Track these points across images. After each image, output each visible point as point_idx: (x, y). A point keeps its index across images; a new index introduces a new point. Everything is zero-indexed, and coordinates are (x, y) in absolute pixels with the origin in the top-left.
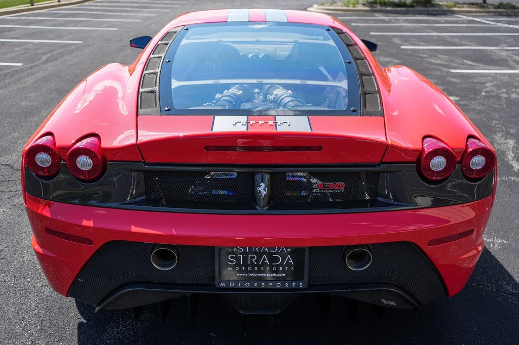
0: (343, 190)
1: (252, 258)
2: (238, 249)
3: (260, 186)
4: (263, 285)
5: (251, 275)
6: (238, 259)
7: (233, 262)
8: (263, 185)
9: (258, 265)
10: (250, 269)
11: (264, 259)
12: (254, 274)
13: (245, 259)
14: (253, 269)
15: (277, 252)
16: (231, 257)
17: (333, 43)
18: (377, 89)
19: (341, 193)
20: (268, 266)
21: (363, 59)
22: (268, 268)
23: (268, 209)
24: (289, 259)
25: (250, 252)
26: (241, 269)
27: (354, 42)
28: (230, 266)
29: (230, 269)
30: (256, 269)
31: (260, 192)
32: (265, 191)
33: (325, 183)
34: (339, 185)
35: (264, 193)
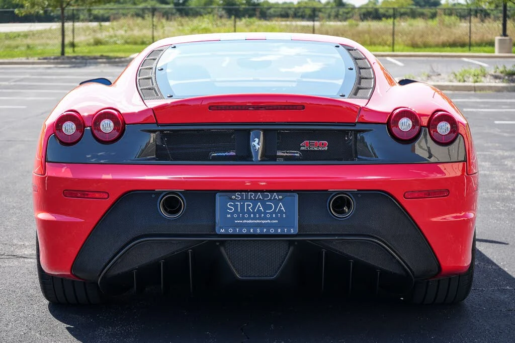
0: (327, 148)
1: (249, 205)
2: (236, 197)
3: (254, 141)
4: (258, 231)
5: (248, 222)
6: (236, 207)
7: (232, 209)
8: (257, 140)
9: (253, 213)
10: (246, 216)
11: (259, 206)
12: (250, 221)
13: (242, 207)
14: (250, 216)
15: (270, 199)
16: (230, 205)
17: (338, 56)
18: (372, 86)
19: (325, 150)
20: (262, 213)
21: (369, 68)
22: (263, 215)
23: (260, 161)
24: (281, 207)
25: (247, 200)
26: (239, 216)
27: (364, 57)
28: (229, 213)
29: (229, 216)
30: (252, 216)
31: (255, 146)
32: (259, 145)
33: (311, 141)
34: (323, 144)
35: (257, 147)
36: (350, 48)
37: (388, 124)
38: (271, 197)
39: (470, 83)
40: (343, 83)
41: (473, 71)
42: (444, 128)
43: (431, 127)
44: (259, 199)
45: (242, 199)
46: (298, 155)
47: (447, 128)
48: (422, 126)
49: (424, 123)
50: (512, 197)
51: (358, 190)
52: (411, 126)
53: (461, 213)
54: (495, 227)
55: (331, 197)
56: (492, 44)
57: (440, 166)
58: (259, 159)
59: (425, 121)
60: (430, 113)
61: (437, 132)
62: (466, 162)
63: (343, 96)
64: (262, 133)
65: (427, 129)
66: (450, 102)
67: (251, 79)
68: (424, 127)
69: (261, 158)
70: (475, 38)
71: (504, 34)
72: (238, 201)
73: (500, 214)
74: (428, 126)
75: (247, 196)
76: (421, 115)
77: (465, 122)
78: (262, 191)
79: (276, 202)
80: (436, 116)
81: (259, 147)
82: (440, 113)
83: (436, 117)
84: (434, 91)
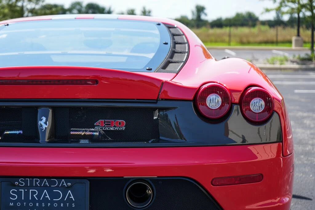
0: (124, 128)
1: (33, 193)
2: (19, 183)
3: (41, 120)
6: (19, 194)
7: (14, 197)
8: (44, 119)
9: (39, 201)
10: (31, 204)
11: (45, 194)
13: (27, 194)
14: (34, 205)
15: (58, 186)
16: (13, 192)
17: (157, 32)
18: (184, 60)
19: (122, 131)
20: (49, 201)
21: (185, 43)
22: (49, 204)
23: (48, 142)
24: (69, 195)
25: (32, 187)
26: (22, 204)
27: (182, 33)
28: (12, 201)
29: (11, 204)
30: (37, 205)
31: (41, 126)
32: (46, 124)
33: (106, 120)
34: (120, 123)
35: (44, 126)
36: (170, 26)
37: (194, 100)
38: (59, 184)
39: (277, 65)
40: (154, 57)
41: (279, 58)
42: (257, 105)
43: (243, 104)
44: (45, 186)
45: (26, 186)
46: (97, 134)
47: (261, 105)
48: (232, 104)
49: (235, 100)
50: (313, 152)
51: (158, 177)
52: (220, 103)
53: (276, 199)
54: (302, 181)
55: (127, 184)
56: (290, 42)
57: (250, 148)
58: (47, 140)
59: (236, 97)
60: (242, 88)
61: (250, 110)
62: (282, 142)
63: (150, 69)
64: (51, 111)
65: (239, 106)
66: (265, 77)
67: (60, 52)
68: (236, 104)
69: (49, 138)
70: (280, 38)
71: (298, 35)
72: (22, 188)
73: (305, 167)
74: (240, 103)
75: (31, 182)
76: (232, 91)
77: (281, 98)
78: (48, 178)
79: (65, 190)
80: (249, 91)
81: (47, 126)
82: (253, 88)
83: (249, 93)
84: (250, 67)
